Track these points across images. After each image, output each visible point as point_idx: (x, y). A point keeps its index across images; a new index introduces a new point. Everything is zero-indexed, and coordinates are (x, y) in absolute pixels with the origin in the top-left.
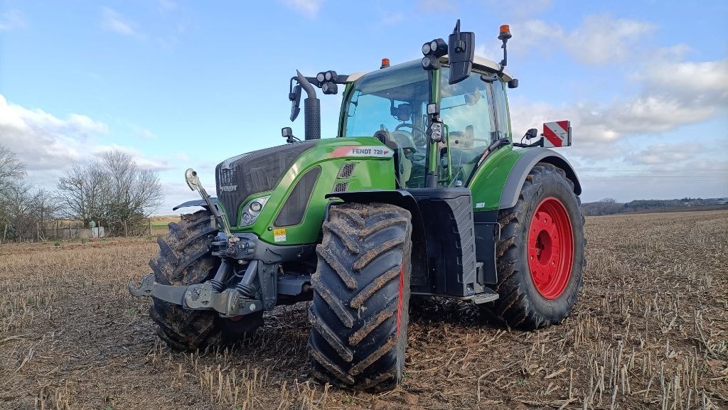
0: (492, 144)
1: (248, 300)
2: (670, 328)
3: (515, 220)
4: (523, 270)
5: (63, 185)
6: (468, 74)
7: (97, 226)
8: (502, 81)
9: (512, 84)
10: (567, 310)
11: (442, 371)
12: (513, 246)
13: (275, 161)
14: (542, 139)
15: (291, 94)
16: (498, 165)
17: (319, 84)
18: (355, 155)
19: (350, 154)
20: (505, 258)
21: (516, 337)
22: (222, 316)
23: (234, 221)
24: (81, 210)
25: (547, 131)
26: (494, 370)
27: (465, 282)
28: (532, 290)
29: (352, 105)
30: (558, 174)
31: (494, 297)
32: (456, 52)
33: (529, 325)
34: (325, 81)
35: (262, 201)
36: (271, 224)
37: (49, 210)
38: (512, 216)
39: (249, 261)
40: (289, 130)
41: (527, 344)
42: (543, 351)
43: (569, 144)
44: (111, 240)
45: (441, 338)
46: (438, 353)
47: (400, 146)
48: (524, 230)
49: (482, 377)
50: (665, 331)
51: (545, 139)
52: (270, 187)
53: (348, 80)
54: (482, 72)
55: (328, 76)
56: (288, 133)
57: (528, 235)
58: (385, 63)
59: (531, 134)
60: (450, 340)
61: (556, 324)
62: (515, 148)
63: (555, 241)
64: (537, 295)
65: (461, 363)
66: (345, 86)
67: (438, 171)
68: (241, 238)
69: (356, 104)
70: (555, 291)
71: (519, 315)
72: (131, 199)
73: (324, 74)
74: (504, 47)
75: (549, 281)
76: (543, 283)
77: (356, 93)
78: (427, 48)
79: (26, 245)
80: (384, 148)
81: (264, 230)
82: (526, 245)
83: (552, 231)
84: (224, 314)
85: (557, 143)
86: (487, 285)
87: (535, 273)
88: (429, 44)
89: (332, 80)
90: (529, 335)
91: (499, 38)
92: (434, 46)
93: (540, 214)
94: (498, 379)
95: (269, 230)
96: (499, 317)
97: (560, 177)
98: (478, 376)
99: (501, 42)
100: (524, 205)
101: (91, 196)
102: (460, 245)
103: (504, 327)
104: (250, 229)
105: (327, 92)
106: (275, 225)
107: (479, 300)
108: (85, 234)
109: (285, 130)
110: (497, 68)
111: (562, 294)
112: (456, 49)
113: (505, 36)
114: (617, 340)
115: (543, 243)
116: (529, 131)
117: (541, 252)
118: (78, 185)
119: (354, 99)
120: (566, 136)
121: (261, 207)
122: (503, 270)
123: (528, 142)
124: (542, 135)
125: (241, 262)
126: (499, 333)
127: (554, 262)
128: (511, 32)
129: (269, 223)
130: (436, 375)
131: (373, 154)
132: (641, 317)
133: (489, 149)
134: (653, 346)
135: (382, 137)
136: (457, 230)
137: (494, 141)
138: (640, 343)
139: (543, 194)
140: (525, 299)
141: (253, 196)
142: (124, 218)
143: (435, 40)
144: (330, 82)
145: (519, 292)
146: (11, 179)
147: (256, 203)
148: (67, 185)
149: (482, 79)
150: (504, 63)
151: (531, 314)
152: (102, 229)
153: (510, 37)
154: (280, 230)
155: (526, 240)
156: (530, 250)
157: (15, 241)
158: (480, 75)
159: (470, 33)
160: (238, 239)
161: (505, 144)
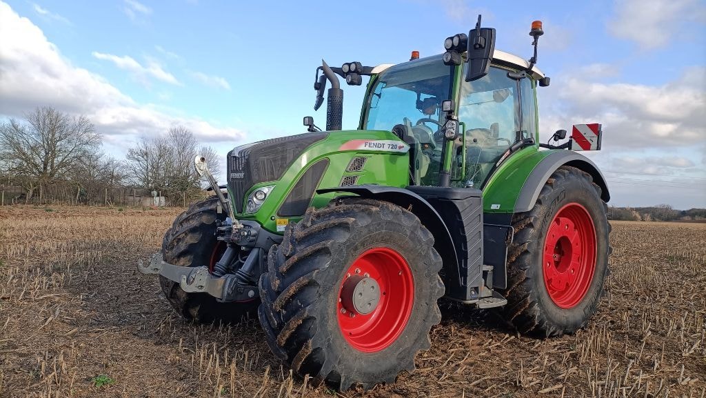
0: (514, 144)
1: (247, 286)
2: (692, 351)
3: (531, 225)
4: (536, 278)
5: (132, 154)
6: (485, 72)
7: (158, 195)
8: (531, 79)
9: (544, 82)
10: (583, 321)
11: (435, 372)
12: (526, 252)
13: (283, 152)
14: (571, 141)
15: (316, 84)
16: (518, 167)
17: (344, 75)
18: (367, 148)
19: (362, 147)
20: (518, 263)
21: (523, 344)
22: (219, 301)
23: (240, 208)
24: (146, 180)
25: (577, 134)
26: (489, 377)
27: (469, 285)
28: (545, 298)
29: (375, 98)
30: (583, 179)
31: (502, 302)
32: (476, 48)
33: (539, 334)
34: (350, 71)
35: (266, 190)
36: (274, 214)
37: (118, 178)
38: (527, 221)
39: (250, 248)
40: (311, 119)
41: (533, 353)
42: (546, 362)
43: (598, 148)
44: (169, 210)
45: (446, 336)
46: (439, 352)
47: (417, 141)
48: (540, 236)
49: (474, 383)
50: (686, 354)
51: (574, 141)
52: (276, 177)
53: (373, 72)
54: (507, 68)
55: (353, 67)
56: (309, 122)
57: (544, 242)
58: (415, 55)
59: (559, 135)
60: (454, 339)
61: (570, 334)
62: (541, 149)
63: (576, 248)
64: (551, 303)
65: (458, 366)
66: (370, 77)
67: (453, 169)
68: (245, 226)
69: (379, 96)
70: (571, 301)
71: (529, 323)
72: (191, 172)
73: (349, 65)
74: (535, 43)
75: (566, 289)
76: (558, 291)
77: (380, 85)
78: (450, 43)
79: (94, 209)
80: (401, 143)
81: (267, 220)
82: (541, 251)
83: (574, 237)
84: (221, 299)
85: (586, 146)
86: (495, 289)
87: (549, 281)
88: (452, 38)
89: (356, 71)
90: (538, 343)
91: (531, 34)
92: (456, 41)
93: (561, 219)
94: (490, 388)
95: (272, 219)
96: (508, 322)
97: (587, 182)
98: (470, 383)
99: (532, 39)
100: (541, 210)
101: (156, 167)
102: (466, 248)
103: (512, 332)
104: (253, 217)
105: (351, 83)
106: (278, 215)
107: (483, 305)
108: (147, 202)
109: (307, 119)
110: (525, 66)
111: (580, 304)
112: (475, 46)
113: (536, 32)
114: (630, 358)
115: (563, 249)
116: (558, 132)
117: (560, 259)
118: (145, 157)
119: (377, 91)
120: (595, 139)
121: (265, 196)
122: (514, 276)
123: (556, 144)
124: (571, 137)
125: (243, 248)
126: (507, 338)
127: (573, 269)
128: (544, 28)
129: (272, 212)
130: (428, 376)
131: (386, 149)
132: (663, 335)
133: (510, 149)
134: (667, 369)
135: (400, 132)
136: (464, 232)
137: (517, 141)
138: (653, 365)
139: (564, 200)
140: (536, 307)
141: (259, 185)
142: (183, 189)
143: (458, 35)
144: (354, 73)
145: (529, 300)
146: (87, 148)
147: (261, 192)
148: (136, 156)
149: (508, 76)
150: (533, 61)
151: (541, 322)
152: (163, 199)
153: (541, 33)
154: (283, 220)
155: (541, 246)
156: (546, 256)
157: (86, 204)
158: (506, 73)
159: (491, 29)
160: (242, 226)
161: (529, 145)
